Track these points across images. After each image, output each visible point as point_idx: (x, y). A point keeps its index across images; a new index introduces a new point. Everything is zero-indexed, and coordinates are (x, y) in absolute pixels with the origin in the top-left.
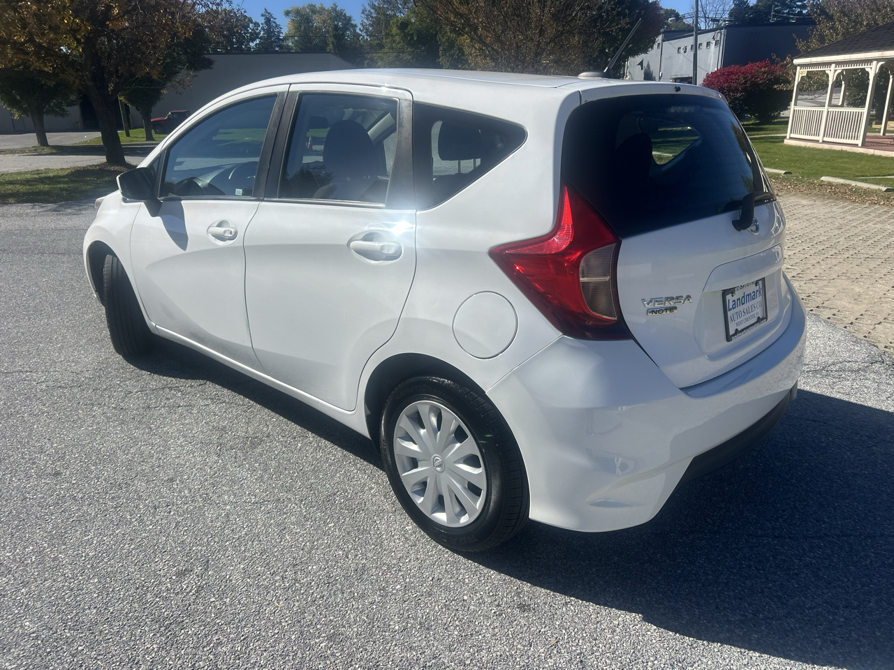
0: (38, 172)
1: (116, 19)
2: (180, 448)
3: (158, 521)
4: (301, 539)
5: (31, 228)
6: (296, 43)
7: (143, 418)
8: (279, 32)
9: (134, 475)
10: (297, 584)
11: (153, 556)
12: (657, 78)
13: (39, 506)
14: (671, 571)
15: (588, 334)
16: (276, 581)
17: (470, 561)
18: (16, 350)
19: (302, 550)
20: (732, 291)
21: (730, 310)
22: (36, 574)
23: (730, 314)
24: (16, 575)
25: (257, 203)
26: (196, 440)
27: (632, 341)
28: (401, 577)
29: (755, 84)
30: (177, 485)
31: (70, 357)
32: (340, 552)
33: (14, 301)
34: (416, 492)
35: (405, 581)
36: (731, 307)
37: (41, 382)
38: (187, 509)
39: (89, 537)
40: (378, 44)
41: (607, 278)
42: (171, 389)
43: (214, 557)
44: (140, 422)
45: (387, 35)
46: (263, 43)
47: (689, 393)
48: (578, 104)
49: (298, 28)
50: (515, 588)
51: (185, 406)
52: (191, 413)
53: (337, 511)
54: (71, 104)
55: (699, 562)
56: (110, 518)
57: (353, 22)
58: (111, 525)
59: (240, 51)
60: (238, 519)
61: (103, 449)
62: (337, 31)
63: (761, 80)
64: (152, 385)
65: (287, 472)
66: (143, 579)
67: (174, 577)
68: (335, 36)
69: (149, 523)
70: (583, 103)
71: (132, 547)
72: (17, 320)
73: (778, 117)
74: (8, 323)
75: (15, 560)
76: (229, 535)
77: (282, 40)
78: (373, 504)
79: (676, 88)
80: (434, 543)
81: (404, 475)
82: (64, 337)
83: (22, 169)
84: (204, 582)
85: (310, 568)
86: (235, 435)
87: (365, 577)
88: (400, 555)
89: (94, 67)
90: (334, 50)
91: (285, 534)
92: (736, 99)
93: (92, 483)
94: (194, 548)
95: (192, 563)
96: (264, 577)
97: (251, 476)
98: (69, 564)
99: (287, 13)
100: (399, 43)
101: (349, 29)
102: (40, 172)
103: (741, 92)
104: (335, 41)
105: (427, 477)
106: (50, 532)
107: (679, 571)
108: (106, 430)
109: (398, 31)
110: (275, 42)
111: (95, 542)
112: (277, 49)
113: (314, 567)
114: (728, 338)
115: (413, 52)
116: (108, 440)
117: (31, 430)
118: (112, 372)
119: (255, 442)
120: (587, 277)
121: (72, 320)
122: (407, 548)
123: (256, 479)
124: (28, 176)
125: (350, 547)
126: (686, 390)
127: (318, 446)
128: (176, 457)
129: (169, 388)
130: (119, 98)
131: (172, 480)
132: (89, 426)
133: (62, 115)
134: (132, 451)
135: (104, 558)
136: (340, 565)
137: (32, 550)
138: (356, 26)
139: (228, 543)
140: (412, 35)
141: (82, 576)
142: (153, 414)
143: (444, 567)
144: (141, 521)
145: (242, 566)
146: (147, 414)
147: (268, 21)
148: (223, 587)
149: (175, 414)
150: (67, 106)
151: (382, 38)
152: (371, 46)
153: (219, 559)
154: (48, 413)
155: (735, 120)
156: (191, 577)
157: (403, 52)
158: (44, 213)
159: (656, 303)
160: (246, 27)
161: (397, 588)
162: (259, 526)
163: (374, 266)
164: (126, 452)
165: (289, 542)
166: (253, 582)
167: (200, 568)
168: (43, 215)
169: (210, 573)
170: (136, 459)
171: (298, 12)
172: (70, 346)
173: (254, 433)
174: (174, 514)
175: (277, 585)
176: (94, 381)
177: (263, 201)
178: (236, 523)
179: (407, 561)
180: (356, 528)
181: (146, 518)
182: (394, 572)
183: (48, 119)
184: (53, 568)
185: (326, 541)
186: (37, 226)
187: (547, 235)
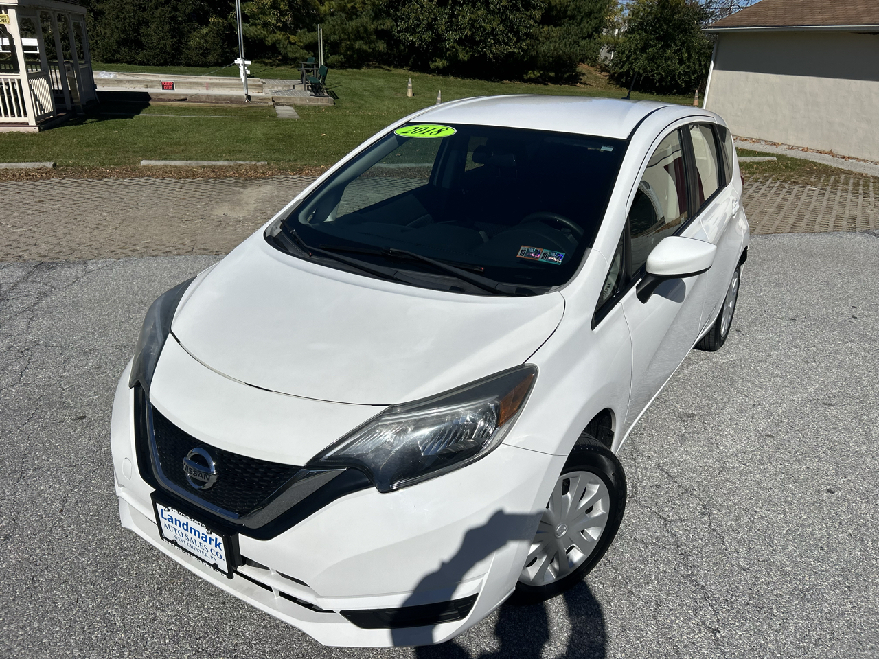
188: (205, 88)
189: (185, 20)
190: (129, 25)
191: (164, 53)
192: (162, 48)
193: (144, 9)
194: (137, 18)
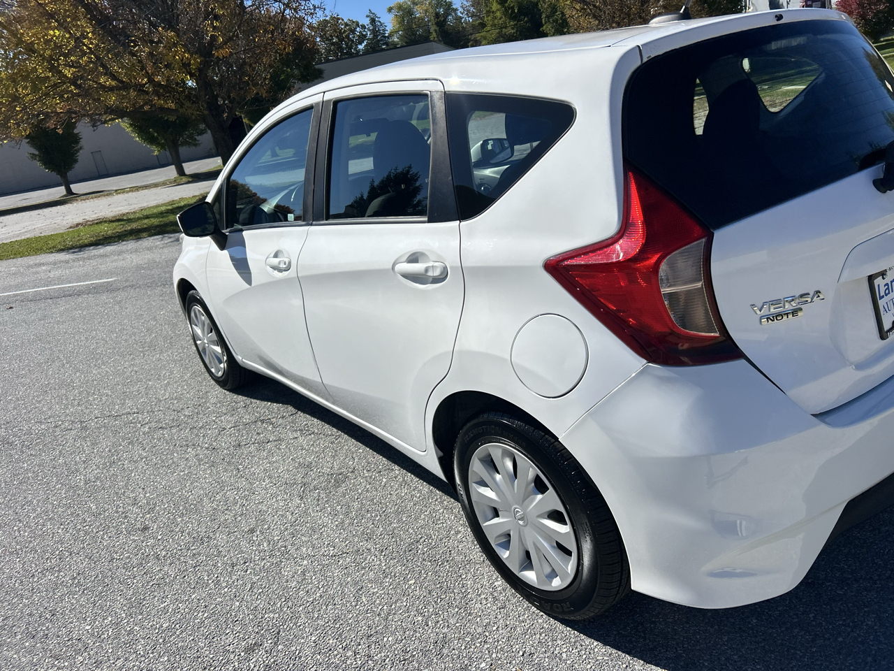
0: (173, 202)
1: (221, 47)
2: (264, 492)
3: (234, 582)
4: (378, 602)
5: (158, 260)
6: (401, 38)
7: (232, 458)
8: (384, 30)
9: (216, 527)
10: (370, 662)
11: (224, 626)
12: (785, 4)
13: (124, 568)
14: (829, 639)
15: (685, 359)
16: (348, 658)
17: (568, 628)
18: (128, 390)
19: (378, 615)
20: (883, 274)
21: (881, 298)
22: (110, 651)
23: (881, 303)
24: (92, 653)
25: (307, 227)
26: (281, 481)
27: (743, 361)
28: (487, 652)
30: (257, 537)
31: (174, 394)
32: (420, 618)
33: (133, 338)
34: (500, 545)
35: (491, 656)
36: (882, 294)
37: (145, 424)
38: (264, 567)
39: (166, 604)
40: (480, 24)
41: (699, 285)
42: (262, 422)
43: (285, 627)
44: (229, 463)
45: (488, 12)
46: (369, 43)
47: (828, 420)
48: (639, 63)
49: (401, 22)
50: (624, 666)
51: (275, 441)
52: (279, 449)
53: (419, 564)
54: (202, 133)
55: (867, 625)
56: (188, 580)
57: (454, 7)
58: (189, 589)
59: (351, 55)
60: (314, 577)
61: (190, 497)
62: (438, 18)
64: (246, 419)
65: (369, 515)
66: (211, 656)
67: (242, 654)
68: (437, 24)
69: (224, 585)
70: (645, 60)
71: (205, 615)
72: (133, 358)
74: (125, 362)
75: (93, 635)
76: (303, 597)
77: (388, 37)
78: (459, 553)
79: (776, 16)
80: (526, 604)
81: (485, 525)
82: (172, 373)
83: (160, 201)
84: (272, 660)
85: (385, 639)
86: (319, 472)
87: (445, 651)
88: (486, 621)
89: (207, 97)
90: (437, 37)
91: (361, 594)
92: (879, 12)
93: (177, 538)
94: (266, 616)
95: (262, 635)
96: (336, 652)
97: (332, 522)
98: (143, 638)
99: (390, 10)
100: (500, 19)
101: (450, 14)
102: (174, 202)
104: (437, 29)
105: (510, 530)
106: (130, 599)
107: (840, 639)
108: (196, 474)
109: (499, 7)
110: (382, 40)
111: (170, 610)
112: (383, 47)
113: (390, 639)
114: (883, 335)
115: (516, 25)
116: (197, 486)
117: (128, 479)
118: (209, 408)
119: (338, 479)
120: (674, 285)
121: (181, 353)
122: (494, 611)
123: (337, 526)
124: (163, 208)
125: (431, 610)
126: (821, 416)
127: (404, 480)
128: (259, 503)
129: (261, 421)
130: (244, 121)
131: (252, 531)
132: (181, 471)
133: (196, 145)
134: (218, 497)
135: (177, 630)
136: (418, 635)
137: (111, 621)
138: (456, 10)
139: (301, 608)
140: (513, 8)
141: (153, 653)
142: (242, 453)
143: (538, 636)
144: (217, 583)
145: (313, 638)
146: (237, 453)
147: (373, 21)
148: (291, 665)
149: (264, 451)
150: (198, 135)
151: (484, 17)
152: (473, 27)
153: (291, 628)
154: (146, 458)
155: (867, 45)
156: (260, 653)
157: (506, 27)
158: (171, 244)
159: (772, 307)
160: (353, 31)
161: (481, 666)
162: (335, 586)
163: (422, 291)
164: (212, 499)
165: (364, 606)
166: (323, 660)
167: (269, 642)
168: (170, 246)
169: (279, 648)
170: (220, 507)
171: (400, 7)
172: (176, 382)
173: (340, 469)
174: (251, 573)
175: (348, 662)
176: (192, 419)
177: (311, 225)
178: (312, 583)
179: (494, 628)
180: (438, 586)
181: (222, 579)
182: (478, 645)
183: (183, 150)
184: (127, 644)
185: (405, 604)
186: (163, 257)
187: (611, 238)
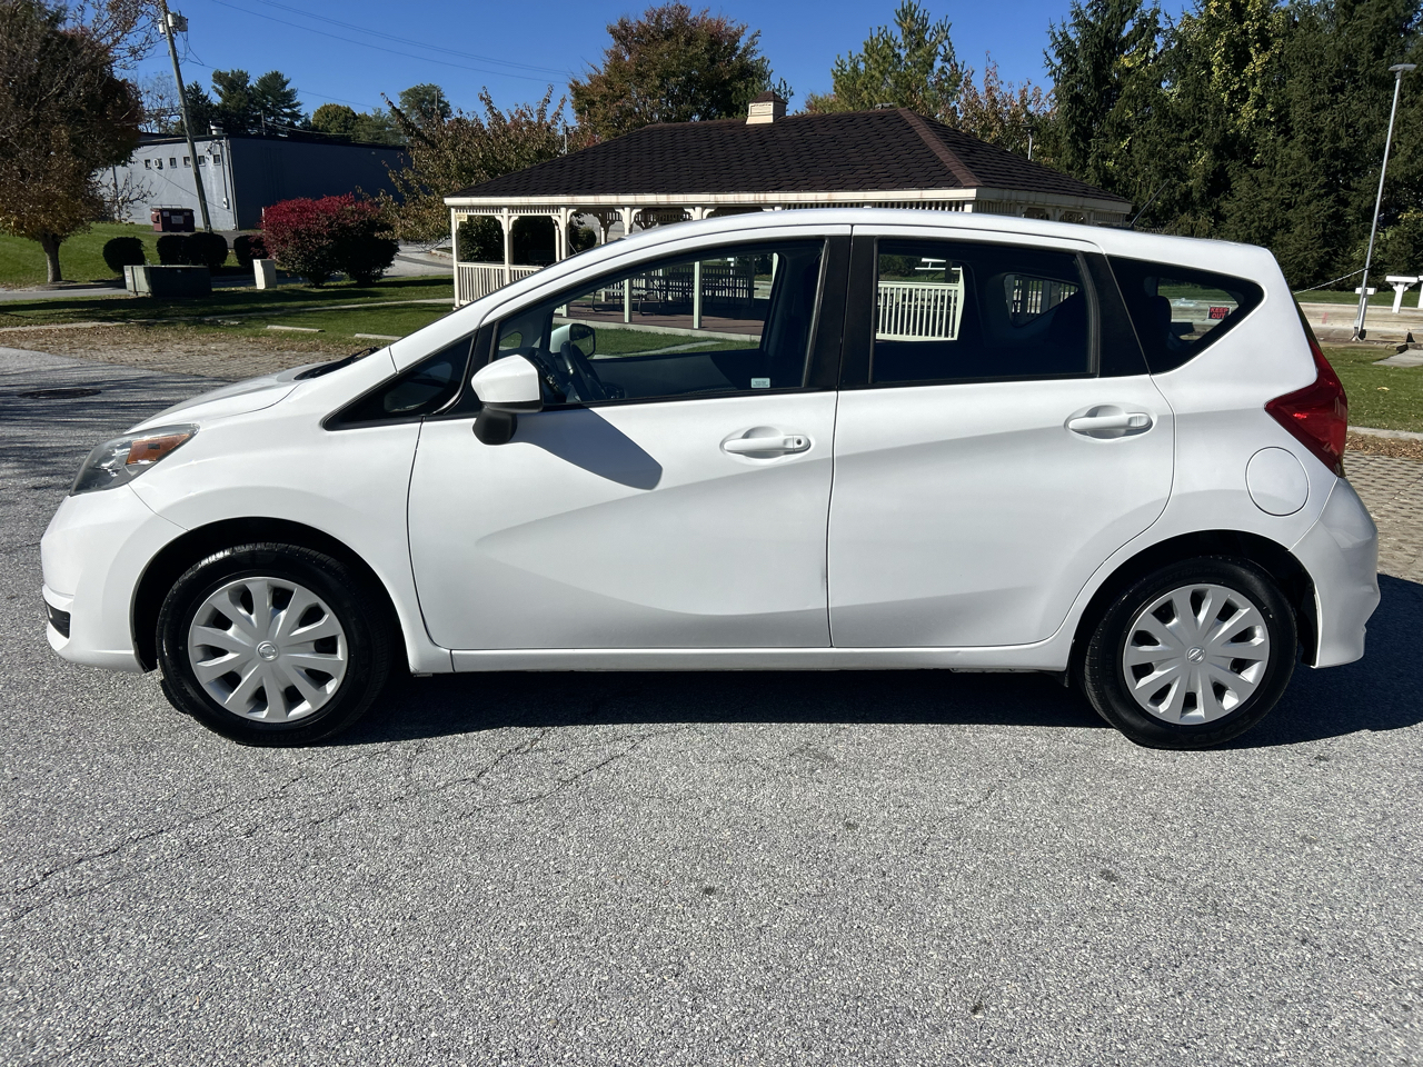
29: (343, 228)
63: (352, 222)
73: (380, 276)
81: (1137, 688)
92: (320, 247)
103: (327, 239)
105: (1176, 678)
163: (1111, 445)
188: (1321, 321)
189: (1358, 219)
190: (1257, 231)
191: (1302, 271)
192: (1300, 263)
193: (1289, 206)
194: (1273, 219)
